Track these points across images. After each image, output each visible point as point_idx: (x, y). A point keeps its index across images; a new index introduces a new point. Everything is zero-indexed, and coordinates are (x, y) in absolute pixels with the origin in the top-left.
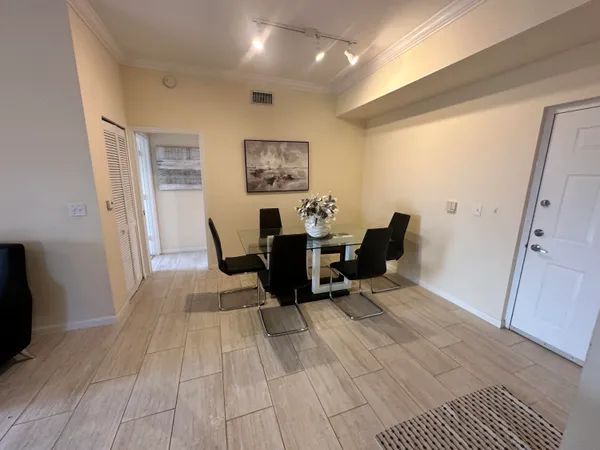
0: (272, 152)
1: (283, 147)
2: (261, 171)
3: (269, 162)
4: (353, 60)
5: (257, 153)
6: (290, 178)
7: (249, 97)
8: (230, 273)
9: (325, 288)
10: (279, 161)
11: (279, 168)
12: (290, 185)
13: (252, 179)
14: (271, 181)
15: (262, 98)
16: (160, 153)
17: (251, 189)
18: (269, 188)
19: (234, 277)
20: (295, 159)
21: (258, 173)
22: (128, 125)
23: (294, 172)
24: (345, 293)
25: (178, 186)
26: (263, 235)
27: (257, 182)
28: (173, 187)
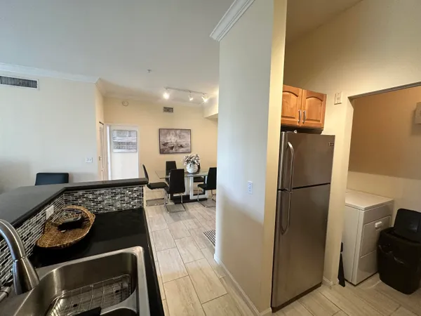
0: (173, 134)
1: (178, 132)
2: (167, 143)
3: (172, 139)
4: (205, 100)
5: (166, 134)
6: (181, 146)
7: (162, 109)
8: (152, 189)
9: (196, 197)
10: (176, 139)
11: (176, 142)
12: (181, 150)
13: (162, 147)
14: (172, 148)
15: (168, 110)
16: (115, 134)
17: (162, 152)
18: (171, 151)
19: (154, 190)
20: (184, 137)
21: (165, 144)
22: (105, 122)
23: (183, 144)
24: (205, 199)
25: (123, 150)
26: (167, 174)
27: (164, 149)
28: (120, 150)
